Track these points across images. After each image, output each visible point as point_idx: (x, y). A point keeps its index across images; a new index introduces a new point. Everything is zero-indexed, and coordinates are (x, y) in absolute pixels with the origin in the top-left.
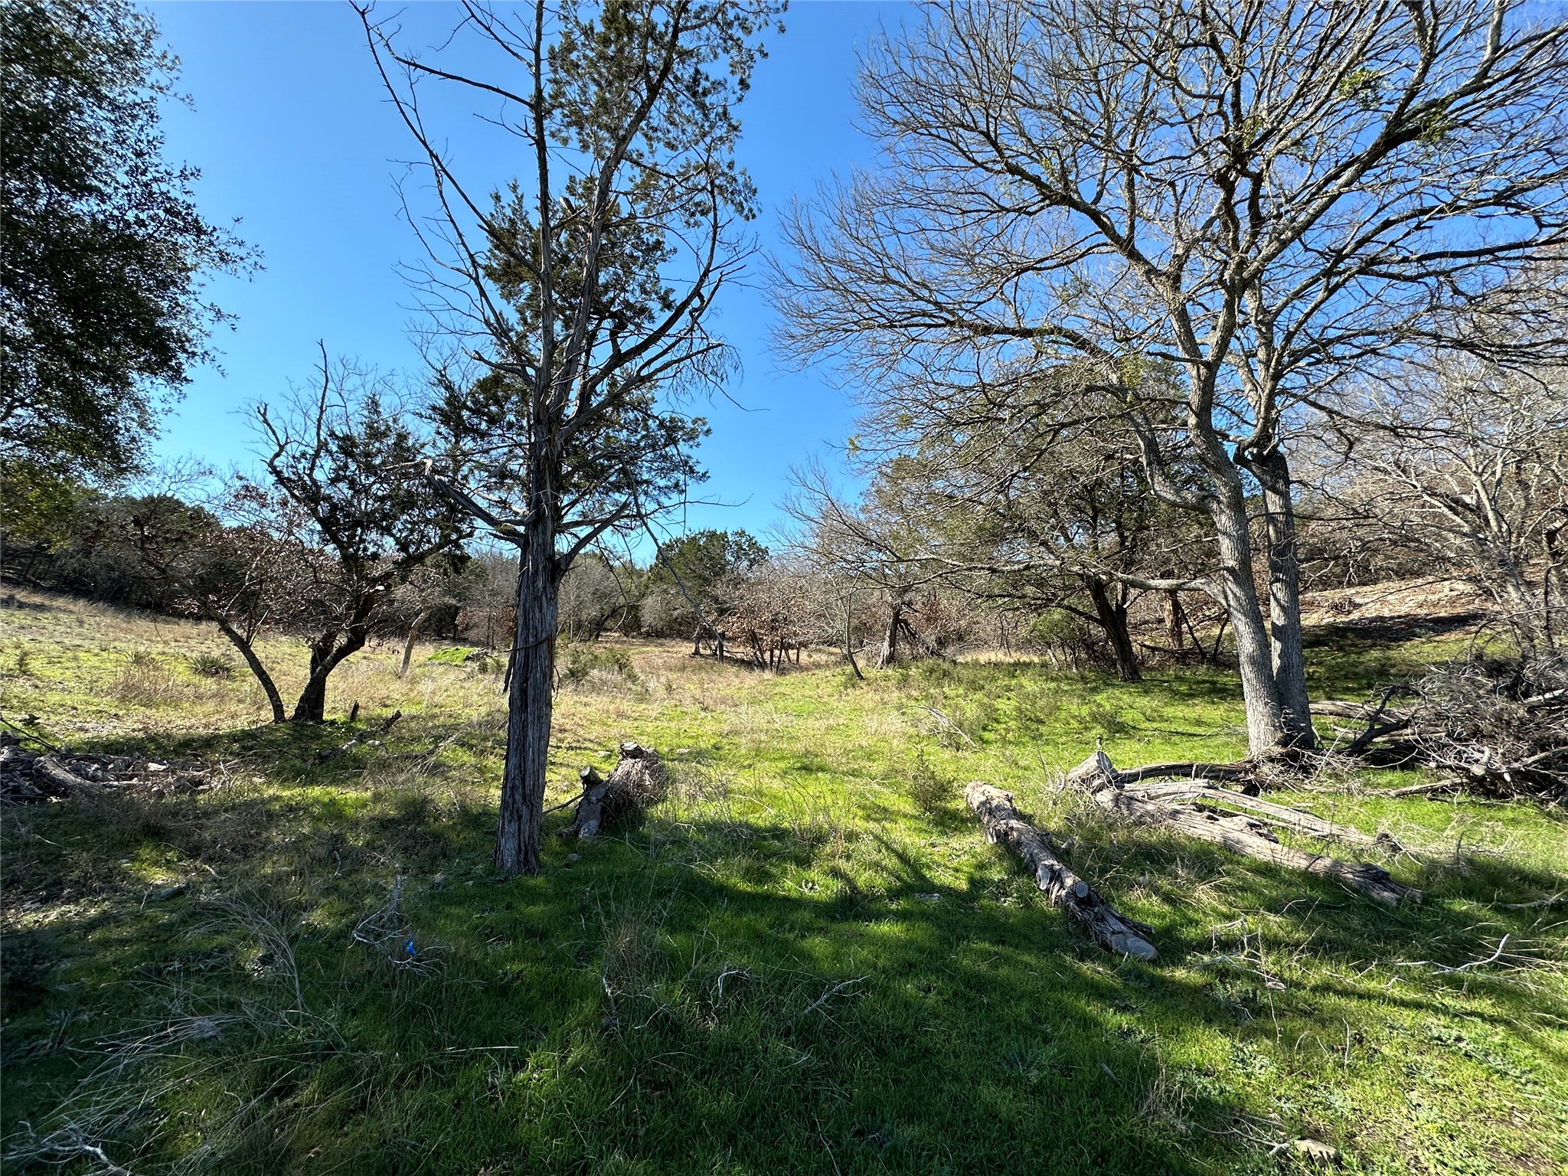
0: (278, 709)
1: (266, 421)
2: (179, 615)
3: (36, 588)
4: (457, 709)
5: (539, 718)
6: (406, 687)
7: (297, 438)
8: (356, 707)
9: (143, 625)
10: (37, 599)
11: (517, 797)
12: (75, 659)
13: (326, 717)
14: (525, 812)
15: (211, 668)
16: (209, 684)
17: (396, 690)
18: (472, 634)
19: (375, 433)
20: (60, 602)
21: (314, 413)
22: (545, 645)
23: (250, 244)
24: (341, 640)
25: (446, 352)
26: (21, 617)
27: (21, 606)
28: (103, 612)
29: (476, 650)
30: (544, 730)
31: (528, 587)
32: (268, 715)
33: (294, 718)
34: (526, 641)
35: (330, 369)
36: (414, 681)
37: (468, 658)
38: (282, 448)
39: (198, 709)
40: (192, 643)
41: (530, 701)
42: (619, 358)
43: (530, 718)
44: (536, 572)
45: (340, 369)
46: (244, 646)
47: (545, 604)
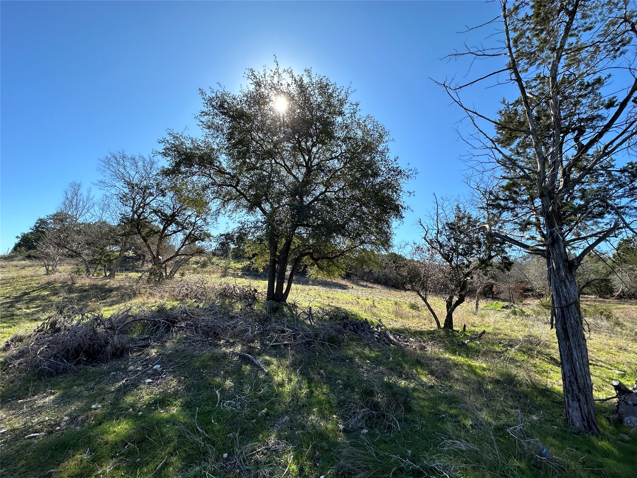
0: (438, 323)
1: (421, 225)
2: (406, 290)
3: (371, 282)
4: (508, 332)
5: (579, 346)
6: (480, 319)
7: (431, 228)
8: (465, 326)
9: (393, 292)
10: (371, 285)
11: (575, 388)
12: (382, 302)
13: (454, 328)
14: (582, 398)
15: (413, 307)
16: (414, 312)
17: (476, 320)
18: (502, 296)
19: (460, 219)
20: (375, 286)
21: (435, 218)
22: (573, 306)
23: (413, 169)
24: (456, 299)
25: (478, 180)
26: (369, 290)
27: (369, 287)
28: (384, 288)
29: (506, 304)
30: (584, 353)
31: (555, 276)
32: (435, 325)
33: (444, 327)
34: (560, 303)
35: (438, 202)
36: (482, 316)
37: (503, 307)
38: (427, 232)
39: (414, 321)
40: (406, 298)
41: (570, 336)
42: (583, 149)
43: (573, 345)
44: (558, 268)
45: (442, 201)
46: (425, 300)
47: (568, 284)
